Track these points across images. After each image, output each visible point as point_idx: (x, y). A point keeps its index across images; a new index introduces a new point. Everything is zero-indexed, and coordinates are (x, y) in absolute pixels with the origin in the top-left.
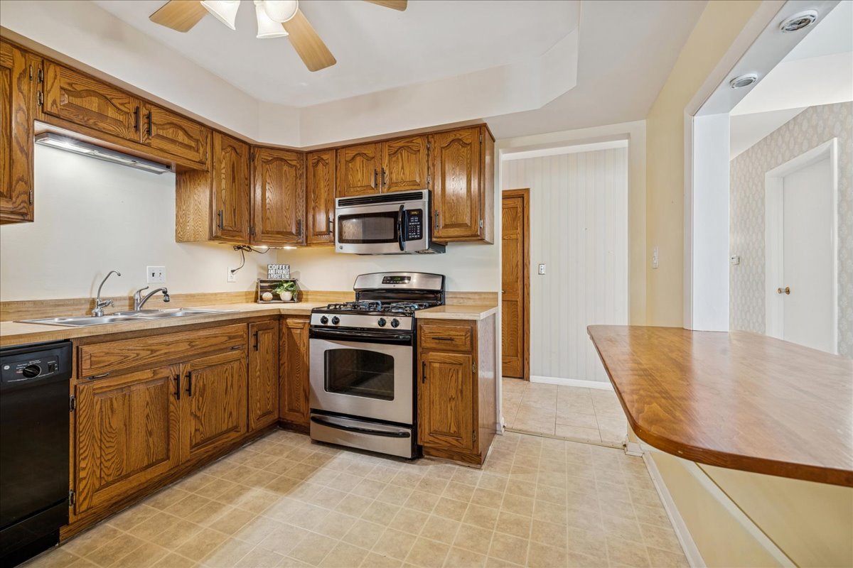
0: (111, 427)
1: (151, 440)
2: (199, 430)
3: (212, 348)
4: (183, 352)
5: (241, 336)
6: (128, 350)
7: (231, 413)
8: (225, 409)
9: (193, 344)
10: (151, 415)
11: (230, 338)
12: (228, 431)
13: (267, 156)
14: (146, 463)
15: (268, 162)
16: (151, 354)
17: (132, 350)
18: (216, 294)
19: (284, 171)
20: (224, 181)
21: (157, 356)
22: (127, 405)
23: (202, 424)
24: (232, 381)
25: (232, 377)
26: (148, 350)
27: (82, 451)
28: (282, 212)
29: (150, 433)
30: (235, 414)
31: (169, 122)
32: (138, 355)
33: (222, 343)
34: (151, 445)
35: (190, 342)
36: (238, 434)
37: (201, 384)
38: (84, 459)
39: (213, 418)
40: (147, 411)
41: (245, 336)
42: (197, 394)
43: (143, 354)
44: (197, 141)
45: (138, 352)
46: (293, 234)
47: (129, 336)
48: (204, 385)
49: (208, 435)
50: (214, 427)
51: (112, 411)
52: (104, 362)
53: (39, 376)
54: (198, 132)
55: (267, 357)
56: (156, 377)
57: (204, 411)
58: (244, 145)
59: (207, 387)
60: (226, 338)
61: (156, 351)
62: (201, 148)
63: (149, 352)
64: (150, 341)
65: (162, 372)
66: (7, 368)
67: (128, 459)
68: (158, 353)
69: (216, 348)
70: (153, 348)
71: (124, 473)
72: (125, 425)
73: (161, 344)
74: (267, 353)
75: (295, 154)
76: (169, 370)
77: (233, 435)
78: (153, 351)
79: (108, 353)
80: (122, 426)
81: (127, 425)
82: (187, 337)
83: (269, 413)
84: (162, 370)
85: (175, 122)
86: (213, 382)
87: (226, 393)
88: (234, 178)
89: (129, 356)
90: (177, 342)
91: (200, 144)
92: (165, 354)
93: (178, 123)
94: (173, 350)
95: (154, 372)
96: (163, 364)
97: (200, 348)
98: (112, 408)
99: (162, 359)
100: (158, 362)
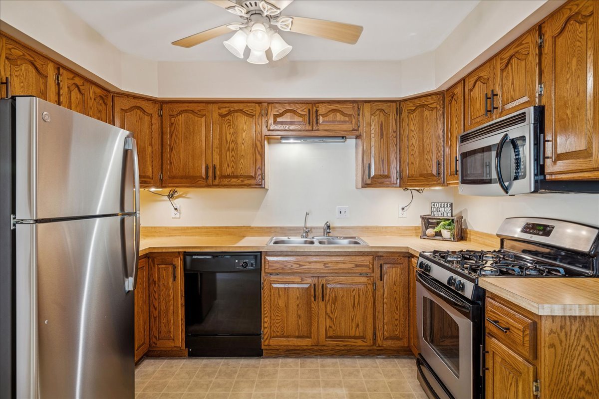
0: (278, 304)
1: (300, 321)
2: (332, 327)
3: (342, 271)
4: (320, 269)
5: (366, 266)
6: (286, 262)
7: (358, 325)
8: (352, 320)
9: (327, 265)
10: (300, 306)
11: (357, 266)
12: (355, 337)
13: (411, 107)
14: (297, 334)
15: (413, 111)
16: (299, 267)
17: (289, 263)
18: (386, 228)
19: (425, 116)
20: (373, 140)
21: (303, 269)
22: (286, 295)
23: (334, 324)
24: (359, 300)
25: (359, 297)
26: (298, 264)
27: (265, 312)
28: (424, 155)
29: (299, 317)
30: (361, 325)
31: (330, 110)
32: (292, 266)
33: (349, 268)
34: (300, 324)
35: (325, 264)
36: (365, 344)
37: (334, 295)
38: (266, 317)
39: (343, 324)
40: (298, 302)
41: (371, 266)
42: (331, 301)
43: (295, 266)
44: (350, 116)
45: (292, 264)
46: (434, 175)
47: (289, 253)
48: (336, 297)
49: (339, 334)
50: (344, 329)
51: (279, 296)
53: (247, 268)
54: (351, 109)
55: (395, 288)
56: (302, 282)
57: (335, 315)
58: (392, 104)
59: (338, 298)
60: (353, 266)
62: (354, 119)
63: (298, 266)
64: (300, 259)
65: (306, 280)
66: (237, 261)
67: (287, 327)
68: (303, 267)
69: (345, 271)
70: (301, 263)
71: (285, 334)
72: (286, 306)
73: (306, 262)
74: (395, 284)
75: (435, 96)
76: (311, 280)
77: (359, 342)
78: (300, 265)
79: (277, 262)
80: (284, 306)
81: (287, 306)
82: (323, 260)
83: (397, 338)
84: (306, 279)
85: (334, 108)
86: (343, 297)
87: (353, 308)
88: (382, 135)
89: (287, 266)
90: (316, 262)
91: (353, 117)
92: (308, 268)
93: (336, 108)
94: (312, 267)
95: (302, 279)
96: (309, 275)
97: (332, 269)
98: (279, 294)
99: (306, 272)
100: (303, 273)
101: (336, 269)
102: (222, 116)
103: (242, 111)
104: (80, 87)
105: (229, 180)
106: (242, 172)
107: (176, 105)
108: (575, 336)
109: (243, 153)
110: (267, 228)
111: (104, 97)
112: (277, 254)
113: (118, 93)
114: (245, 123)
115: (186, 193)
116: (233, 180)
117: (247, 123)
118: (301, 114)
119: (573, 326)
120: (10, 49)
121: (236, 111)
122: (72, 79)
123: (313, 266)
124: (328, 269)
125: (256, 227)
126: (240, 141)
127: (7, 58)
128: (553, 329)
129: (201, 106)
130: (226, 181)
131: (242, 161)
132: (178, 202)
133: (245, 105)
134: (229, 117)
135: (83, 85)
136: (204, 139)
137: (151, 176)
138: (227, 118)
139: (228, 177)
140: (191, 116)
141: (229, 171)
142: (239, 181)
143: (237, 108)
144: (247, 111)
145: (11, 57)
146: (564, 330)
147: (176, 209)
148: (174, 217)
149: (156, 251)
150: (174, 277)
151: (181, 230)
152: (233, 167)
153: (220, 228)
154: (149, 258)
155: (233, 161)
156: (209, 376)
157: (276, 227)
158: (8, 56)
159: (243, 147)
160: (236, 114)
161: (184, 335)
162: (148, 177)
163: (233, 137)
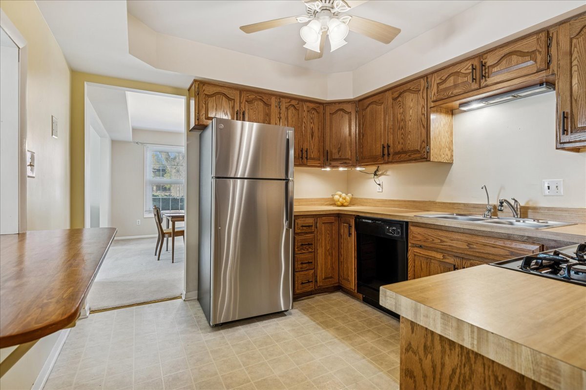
4: (463, 250)
6: (429, 235)
9: (471, 246)
11: (513, 254)
16: (441, 243)
17: (430, 236)
21: (444, 245)
26: (439, 239)
31: (502, 55)
32: (433, 240)
43: (436, 241)
44: (533, 53)
45: (434, 239)
47: (433, 227)
51: (421, 269)
52: (417, 238)
53: (395, 235)
54: (535, 42)
56: (444, 260)
61: (444, 242)
62: (538, 56)
63: (439, 241)
64: (441, 233)
65: (448, 259)
66: (388, 227)
68: (445, 244)
69: (496, 258)
70: (442, 239)
73: (448, 238)
76: (453, 260)
78: (442, 241)
79: (419, 234)
82: (467, 239)
84: (448, 257)
85: (508, 52)
89: (429, 239)
90: (458, 240)
91: (537, 53)
92: (450, 246)
93: (513, 49)
94: (455, 245)
95: (443, 256)
96: (450, 253)
97: (478, 252)
98: (421, 267)
99: (449, 249)
100: (445, 250)
101: (483, 253)
102: (395, 99)
103: (409, 90)
104: (296, 106)
105: (399, 156)
106: (409, 147)
107: (365, 101)
108: (451, 380)
109: (410, 129)
110: (450, 203)
111: (316, 108)
112: (422, 226)
113: (326, 103)
114: (412, 100)
115: (386, 171)
116: (403, 155)
117: (413, 101)
118: (466, 74)
119: (447, 357)
120: (248, 96)
121: (405, 91)
122: (289, 102)
123: (454, 243)
124: (473, 251)
125: (439, 203)
126: (408, 118)
127: (246, 101)
128: (412, 343)
129: (381, 96)
130: (397, 157)
131: (409, 137)
132: (382, 179)
133: (411, 83)
134: (400, 99)
135: (298, 104)
136: (382, 123)
137: (350, 158)
138: (398, 100)
139: (399, 153)
140: (374, 106)
141: (399, 147)
142: (407, 156)
143: (405, 89)
144: (413, 88)
145: (248, 100)
146: (429, 356)
147: (379, 185)
148: (379, 191)
149: (345, 213)
150: (350, 234)
151: (382, 202)
152: (402, 144)
153: (409, 201)
154: (339, 217)
155: (402, 138)
156: (358, 317)
157: (460, 204)
158: (247, 100)
159: (410, 123)
160: (405, 94)
161: (356, 282)
162: (348, 159)
163: (402, 116)
